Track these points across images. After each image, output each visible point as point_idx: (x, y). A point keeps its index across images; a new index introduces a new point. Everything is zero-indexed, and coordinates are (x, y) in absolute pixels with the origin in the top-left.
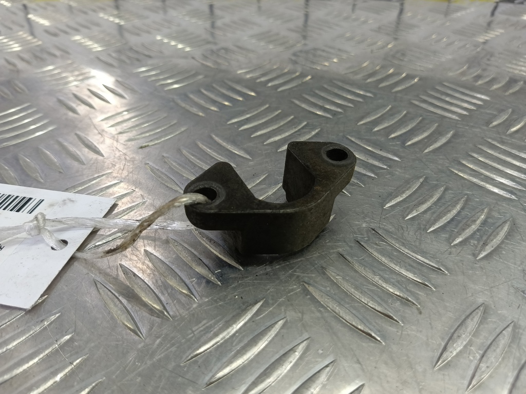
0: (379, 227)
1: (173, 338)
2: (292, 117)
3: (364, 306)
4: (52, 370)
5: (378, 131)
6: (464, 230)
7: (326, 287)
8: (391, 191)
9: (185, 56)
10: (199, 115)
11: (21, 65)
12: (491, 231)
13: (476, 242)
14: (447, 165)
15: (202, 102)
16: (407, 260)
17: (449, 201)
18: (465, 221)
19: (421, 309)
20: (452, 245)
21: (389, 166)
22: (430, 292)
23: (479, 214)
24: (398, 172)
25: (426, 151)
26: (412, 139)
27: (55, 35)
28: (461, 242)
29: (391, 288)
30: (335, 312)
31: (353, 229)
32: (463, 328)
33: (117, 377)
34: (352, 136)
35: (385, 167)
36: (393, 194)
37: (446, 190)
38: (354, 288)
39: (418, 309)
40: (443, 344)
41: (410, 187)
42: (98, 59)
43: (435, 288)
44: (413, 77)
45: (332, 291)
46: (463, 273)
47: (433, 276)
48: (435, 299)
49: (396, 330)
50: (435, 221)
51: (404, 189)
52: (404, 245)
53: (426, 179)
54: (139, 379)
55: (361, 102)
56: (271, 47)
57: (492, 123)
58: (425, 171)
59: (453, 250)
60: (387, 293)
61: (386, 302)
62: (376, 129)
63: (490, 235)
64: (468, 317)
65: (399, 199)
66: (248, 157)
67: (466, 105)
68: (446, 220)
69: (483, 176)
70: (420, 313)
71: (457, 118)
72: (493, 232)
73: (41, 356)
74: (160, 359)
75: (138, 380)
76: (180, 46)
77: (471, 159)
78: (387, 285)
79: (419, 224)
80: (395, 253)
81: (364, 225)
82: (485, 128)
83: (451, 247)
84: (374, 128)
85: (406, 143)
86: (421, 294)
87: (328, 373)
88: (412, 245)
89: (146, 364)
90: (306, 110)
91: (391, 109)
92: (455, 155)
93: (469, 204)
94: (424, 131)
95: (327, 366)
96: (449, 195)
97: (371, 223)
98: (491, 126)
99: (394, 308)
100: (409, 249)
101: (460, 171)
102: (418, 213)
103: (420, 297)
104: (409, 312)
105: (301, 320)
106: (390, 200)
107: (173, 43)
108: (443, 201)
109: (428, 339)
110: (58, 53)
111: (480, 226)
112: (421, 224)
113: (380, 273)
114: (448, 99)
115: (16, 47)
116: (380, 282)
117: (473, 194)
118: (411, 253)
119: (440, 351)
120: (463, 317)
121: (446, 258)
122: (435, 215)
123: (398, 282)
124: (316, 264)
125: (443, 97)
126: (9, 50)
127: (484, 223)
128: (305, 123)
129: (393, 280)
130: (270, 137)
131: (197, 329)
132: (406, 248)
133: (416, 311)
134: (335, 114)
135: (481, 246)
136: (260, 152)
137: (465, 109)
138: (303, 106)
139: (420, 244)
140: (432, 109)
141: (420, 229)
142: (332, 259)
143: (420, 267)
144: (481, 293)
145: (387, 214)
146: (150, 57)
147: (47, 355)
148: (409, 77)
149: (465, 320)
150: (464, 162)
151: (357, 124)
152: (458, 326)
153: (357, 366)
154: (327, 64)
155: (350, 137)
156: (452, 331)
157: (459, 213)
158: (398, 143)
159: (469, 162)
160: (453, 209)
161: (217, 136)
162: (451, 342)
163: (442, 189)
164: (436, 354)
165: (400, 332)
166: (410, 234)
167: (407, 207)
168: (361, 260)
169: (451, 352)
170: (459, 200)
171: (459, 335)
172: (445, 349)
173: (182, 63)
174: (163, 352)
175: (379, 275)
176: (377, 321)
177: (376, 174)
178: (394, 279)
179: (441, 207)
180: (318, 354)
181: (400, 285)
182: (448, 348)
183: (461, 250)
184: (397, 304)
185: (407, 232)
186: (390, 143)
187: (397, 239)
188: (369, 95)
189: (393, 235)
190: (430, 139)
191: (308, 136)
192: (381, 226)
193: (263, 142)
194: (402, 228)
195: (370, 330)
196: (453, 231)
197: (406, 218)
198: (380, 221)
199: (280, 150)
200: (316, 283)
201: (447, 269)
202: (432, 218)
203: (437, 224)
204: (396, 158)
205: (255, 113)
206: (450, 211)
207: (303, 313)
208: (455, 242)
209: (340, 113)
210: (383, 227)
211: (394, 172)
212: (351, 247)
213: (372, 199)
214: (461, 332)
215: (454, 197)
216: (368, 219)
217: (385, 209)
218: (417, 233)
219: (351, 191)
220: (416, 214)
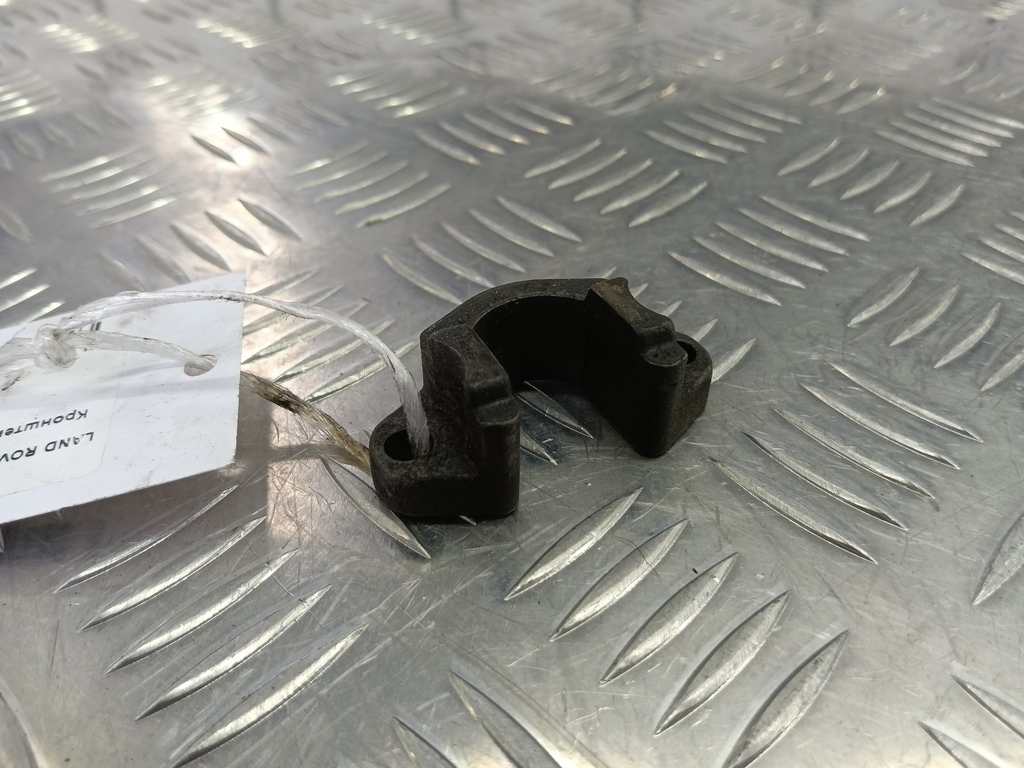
0: (843, 360)
2: (648, 163)
3: (831, 499)
4: (264, 615)
5: (818, 187)
6: (1002, 363)
7: (754, 466)
8: (857, 294)
9: (424, 53)
10: (468, 164)
11: (108, 76)
14: (957, 248)
15: (470, 139)
16: (903, 418)
17: (969, 312)
18: (1001, 347)
19: (938, 502)
20: (983, 389)
21: (850, 250)
22: (952, 474)
24: (867, 260)
26: (887, 201)
27: (164, 19)
28: (998, 386)
29: (879, 467)
30: (778, 510)
31: (794, 364)
32: (1019, 533)
33: (389, 621)
35: (841, 252)
36: (863, 301)
37: (962, 292)
38: (810, 468)
39: (932, 502)
40: (985, 562)
41: (892, 288)
42: (256, 61)
43: (960, 465)
44: (874, 89)
45: (768, 473)
46: (1009, 439)
47: (955, 444)
48: (961, 485)
49: (895, 539)
50: (948, 347)
51: (882, 292)
52: (893, 390)
53: (922, 273)
54: (432, 625)
55: (778, 134)
56: (588, 32)
58: (918, 259)
59: (986, 399)
60: (871, 475)
61: (872, 492)
62: (815, 183)
65: (874, 310)
66: (574, 237)
67: (980, 139)
68: (966, 346)
70: (937, 509)
71: (965, 162)
74: (465, 589)
75: (430, 627)
76: (411, 36)
77: (1000, 236)
78: (871, 462)
79: (918, 354)
80: (879, 406)
81: (815, 357)
83: (981, 394)
84: (810, 182)
85: (875, 208)
86: (936, 476)
87: (779, 613)
88: (908, 390)
89: (440, 598)
90: (675, 150)
91: (838, 147)
92: (970, 230)
93: (1006, 318)
94: (907, 187)
95: (776, 601)
96: (968, 302)
97: (828, 352)
99: (888, 501)
100: (904, 399)
101: (983, 257)
102: (914, 334)
103: (933, 481)
104: (914, 507)
105: (717, 523)
106: (860, 311)
107: (397, 30)
108: (958, 312)
109: (955, 554)
110: (176, 52)
112: (921, 354)
113: (857, 441)
114: (944, 127)
115: (89, 45)
116: (859, 457)
117: (1012, 301)
118: (909, 405)
119: (981, 574)
120: (1017, 516)
121: (975, 414)
122: (945, 338)
123: (890, 455)
124: (732, 427)
125: (935, 124)
128: (676, 173)
129: (881, 453)
130: (610, 201)
131: (526, 539)
132: (898, 396)
133: (929, 506)
134: (731, 155)
136: (594, 228)
137: (980, 146)
138: (669, 141)
139: (924, 388)
140: (916, 145)
141: (919, 362)
142: (761, 417)
143: (928, 430)
145: (854, 337)
146: (355, 57)
148: (867, 88)
150: (989, 242)
151: (776, 174)
152: (1010, 531)
153: (831, 600)
154: (702, 63)
155: (766, 199)
156: (999, 539)
157: (989, 334)
158: (860, 208)
159: (999, 241)
160: (978, 327)
161: (508, 198)
162: (999, 557)
163: (954, 290)
164: (974, 579)
165: (904, 542)
166: (903, 373)
168: (816, 418)
169: (1002, 575)
170: (988, 310)
171: (1013, 545)
172: (990, 569)
173: (422, 67)
174: (468, 580)
175: (854, 444)
176: (859, 525)
177: (826, 264)
178: (881, 450)
179: (955, 323)
180: (756, 580)
181: (894, 461)
182: (996, 569)
183: (1001, 399)
184: (893, 495)
185: (897, 369)
186: (846, 209)
187: (880, 381)
188: (792, 120)
189: (872, 375)
190: (920, 201)
191: (684, 198)
192: (847, 359)
193: (599, 210)
194: (887, 361)
195: (849, 539)
196: (983, 366)
197: (893, 344)
198: (844, 349)
199: (634, 223)
200: (736, 460)
201: (979, 433)
202: (941, 343)
203: (951, 353)
204: (860, 236)
205: (576, 156)
206: (972, 330)
207: (717, 512)
208: (988, 386)
209: (742, 154)
210: (851, 359)
211: (859, 261)
212: (793, 396)
213: (824, 310)
214: (1016, 539)
215: (977, 306)
216: (820, 346)
217: (850, 328)
218: (915, 370)
219: (780, 295)
220: (909, 336)
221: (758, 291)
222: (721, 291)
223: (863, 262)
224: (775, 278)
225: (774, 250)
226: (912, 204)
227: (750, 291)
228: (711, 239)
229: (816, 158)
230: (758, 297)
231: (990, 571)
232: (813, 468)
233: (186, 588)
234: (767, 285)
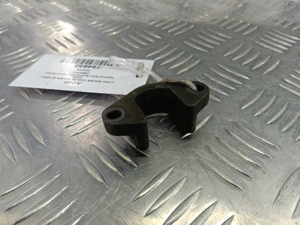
0: (239, 121)
1: (125, 188)
2: (184, 52)
3: (232, 169)
4: (58, 207)
5: (235, 61)
6: (288, 122)
7: (210, 158)
8: (245, 98)
9: (118, 13)
10: (129, 52)
11: (23, 22)
13: (295, 130)
14: (277, 82)
15: (130, 44)
16: (256, 141)
17: (279, 105)
18: (288, 117)
19: (265, 171)
20: (281, 131)
21: (243, 83)
22: (270, 161)
23: (297, 112)
25: (264, 73)
26: (256, 66)
27: (40, 2)
28: (286, 130)
29: (247, 158)
30: (216, 173)
31: (224, 122)
32: (289, 182)
33: (95, 211)
34: (220, 64)
35: (241, 83)
36: (246, 100)
37: (277, 97)
38: (226, 159)
39: (263, 171)
40: (278, 192)
41: (256, 96)
42: (67, 17)
43: (272, 158)
44: (254, 26)
45: (213, 160)
46: (288, 149)
47: (271, 150)
48: (272, 164)
49: (251, 183)
50: (272, 117)
51: (252, 97)
52: (254, 132)
53: (265, 91)
55: (224, 42)
56: (168, 7)
58: (264, 86)
59: (282, 135)
60: (245, 161)
61: (245, 167)
62: (234, 59)
64: (291, 175)
65: (250, 104)
67: (286, 44)
68: (277, 116)
69: (297, 89)
70: (264, 173)
71: (281, 52)
73: (52, 199)
74: (119, 200)
75: (107, 213)
76: (115, 7)
77: (290, 78)
78: (245, 157)
79: (262, 119)
80: (249, 137)
81: (230, 120)
83: (281, 133)
84: (233, 59)
85: (252, 68)
86: (265, 161)
87: (213, 208)
88: (258, 132)
89: (111, 203)
90: (192, 48)
91: (242, 47)
92: (281, 76)
93: (290, 107)
94: (263, 61)
95: (213, 205)
96: (278, 102)
97: (234, 118)
99: (250, 170)
100: (257, 135)
101: (284, 85)
102: (261, 112)
103: (264, 163)
104: (258, 173)
105: (197, 177)
106: (245, 104)
107: (110, 6)
108: (275, 104)
109: (269, 189)
110: (43, 13)
111: (297, 120)
113: (240, 149)
114: (275, 40)
115: (19, 10)
116: (241, 155)
117: (292, 100)
118: (258, 137)
119: (276, 195)
120: (289, 175)
121: (278, 140)
123: (251, 154)
124: (203, 144)
125: (273, 39)
126: (15, 12)
128: (191, 56)
129: (248, 154)
130: (171, 65)
131: (138, 183)
132: (255, 134)
133: (262, 172)
134: (209, 50)
135: (298, 132)
136: (166, 75)
137: (286, 46)
138: (190, 45)
139: (263, 131)
140: (266, 46)
141: (262, 122)
142: (213, 141)
143: (263, 145)
144: (298, 161)
145: (243, 113)
146: (97, 15)
147: (55, 198)
148: (252, 26)
149: (290, 177)
150: (287, 80)
151: (223, 56)
152: (286, 181)
153: (230, 205)
154: (202, 17)
155: (219, 65)
156: (283, 184)
157: (285, 112)
158: (247, 68)
160: (281, 110)
162: (282, 190)
163: (275, 97)
164: (274, 197)
165: (253, 184)
166: (257, 126)
167: (254, 108)
168: (229, 141)
170: (285, 104)
171: (287, 186)
173: (116, 18)
174: (120, 196)
175: (240, 151)
176: (240, 178)
177: (235, 88)
178: (248, 153)
179: (274, 108)
180: (208, 197)
181: (252, 156)
182: (281, 194)
183: (287, 135)
184: (252, 168)
185: (255, 124)
186: (243, 68)
187: (250, 128)
188: (229, 37)
189: (247, 126)
190: (266, 66)
191: (194, 65)
193: (168, 69)
194: (252, 121)
195: (237, 183)
196: (282, 123)
197: (255, 116)
198: (239, 117)
199: (178, 73)
200: (204, 155)
201: (279, 147)
202: (270, 115)
203: (273, 119)
204: (247, 78)
205: (162, 50)
206: (279, 111)
207: (197, 174)
208: (283, 130)
209: (212, 49)
210: (241, 121)
211: (246, 87)
212: (223, 133)
213: (234, 104)
214: (288, 184)
215: (281, 102)
216: (232, 116)
217: (242, 110)
218: (261, 125)
219: (221, 98)
220: (260, 113)
221: (214, 97)
223: (248, 87)
224: (220, 92)
225: (220, 83)
226: (264, 67)
227: (212, 97)
228: (201, 79)
229: (235, 51)
230: (214, 99)
231: (279, 195)
233: (36, 198)
234: (217, 95)
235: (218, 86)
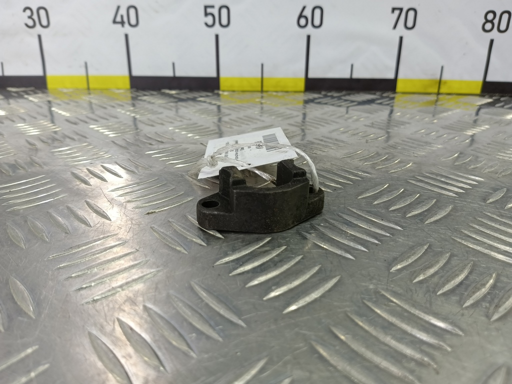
0: (387, 289)
3: (376, 365)
5: (378, 204)
6: (474, 293)
7: (335, 346)
8: (395, 256)
9: (194, 142)
12: (501, 294)
13: (488, 305)
14: (450, 234)
16: (419, 321)
17: (456, 266)
18: (474, 285)
19: (438, 369)
20: (464, 306)
21: (392, 234)
22: (446, 353)
23: (488, 278)
24: (401, 240)
25: (428, 222)
26: (412, 212)
27: (75, 124)
28: (472, 305)
31: (360, 290)
34: (353, 208)
35: (388, 235)
36: (399, 259)
37: (452, 256)
38: (365, 347)
39: (435, 369)
41: (415, 253)
42: (114, 142)
43: (451, 348)
44: (407, 162)
45: (342, 350)
46: (478, 334)
47: (448, 336)
48: (451, 359)
50: (444, 285)
51: (409, 255)
52: (414, 306)
53: (430, 247)
55: (360, 180)
57: (489, 199)
58: (428, 239)
59: (466, 312)
62: (376, 203)
63: (502, 298)
64: (490, 377)
65: (405, 264)
67: (461, 185)
68: (454, 283)
69: (486, 245)
70: (438, 373)
72: (504, 295)
76: (189, 134)
77: (473, 229)
78: (400, 345)
79: (427, 286)
80: (405, 314)
81: (372, 287)
82: (483, 204)
83: (463, 309)
84: (374, 202)
85: (407, 215)
86: (436, 353)
88: (422, 306)
91: (389, 187)
92: (456, 226)
93: (476, 270)
94: (424, 206)
96: (454, 261)
97: (379, 284)
98: (488, 202)
99: (409, 367)
100: (420, 311)
101: (463, 239)
102: (426, 276)
103: (436, 357)
104: (425, 372)
105: (309, 379)
106: (397, 264)
107: (183, 133)
108: (449, 266)
110: (76, 137)
111: (490, 290)
112: (430, 287)
113: (392, 332)
115: (36, 132)
116: (393, 342)
117: (479, 261)
118: (422, 314)
121: (459, 319)
122: (443, 279)
123: (411, 341)
124: (323, 323)
125: (439, 178)
127: (494, 287)
129: (406, 340)
132: (416, 308)
133: (433, 371)
134: (336, 189)
135: (493, 308)
137: (461, 188)
139: (431, 305)
140: (429, 188)
141: (428, 291)
142: (340, 319)
143: (433, 327)
144: (500, 354)
145: (393, 277)
146: (161, 142)
148: (404, 162)
150: (467, 232)
151: (357, 198)
155: (350, 209)
157: (467, 278)
158: (399, 214)
159: (471, 232)
160: (460, 274)
163: (448, 255)
166: (420, 296)
167: (413, 270)
168: (371, 319)
170: (466, 265)
173: (191, 147)
175: (391, 335)
177: (379, 241)
179: (448, 271)
181: (414, 344)
183: (474, 312)
184: (412, 365)
185: (416, 294)
186: (391, 215)
187: (406, 301)
188: (367, 174)
189: (403, 297)
190: (430, 212)
192: (389, 288)
194: (411, 290)
196: (464, 294)
197: (415, 281)
198: (387, 283)
200: (324, 342)
201: (461, 330)
202: (441, 282)
203: (446, 287)
204: (399, 228)
206: (457, 275)
208: (466, 305)
210: (391, 288)
211: (397, 239)
212: (358, 307)
213: (378, 263)
215: (460, 263)
216: (374, 281)
217: (392, 272)
218: (426, 296)
219: (355, 254)
220: (424, 277)
221: (343, 252)
222: (324, 251)
224: (353, 246)
226: (425, 213)
227: (339, 252)
228: (322, 226)
229: (378, 191)
230: (344, 255)
232: (367, 347)
234: (348, 249)
235: (349, 237)
